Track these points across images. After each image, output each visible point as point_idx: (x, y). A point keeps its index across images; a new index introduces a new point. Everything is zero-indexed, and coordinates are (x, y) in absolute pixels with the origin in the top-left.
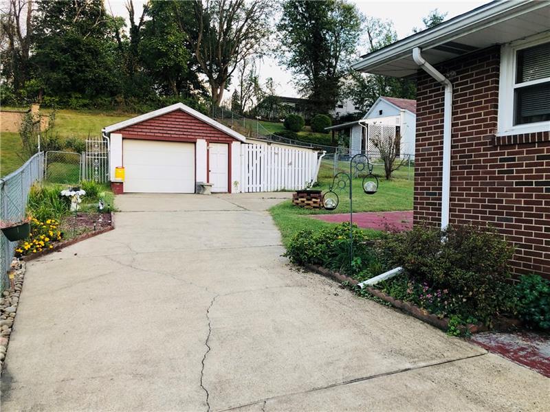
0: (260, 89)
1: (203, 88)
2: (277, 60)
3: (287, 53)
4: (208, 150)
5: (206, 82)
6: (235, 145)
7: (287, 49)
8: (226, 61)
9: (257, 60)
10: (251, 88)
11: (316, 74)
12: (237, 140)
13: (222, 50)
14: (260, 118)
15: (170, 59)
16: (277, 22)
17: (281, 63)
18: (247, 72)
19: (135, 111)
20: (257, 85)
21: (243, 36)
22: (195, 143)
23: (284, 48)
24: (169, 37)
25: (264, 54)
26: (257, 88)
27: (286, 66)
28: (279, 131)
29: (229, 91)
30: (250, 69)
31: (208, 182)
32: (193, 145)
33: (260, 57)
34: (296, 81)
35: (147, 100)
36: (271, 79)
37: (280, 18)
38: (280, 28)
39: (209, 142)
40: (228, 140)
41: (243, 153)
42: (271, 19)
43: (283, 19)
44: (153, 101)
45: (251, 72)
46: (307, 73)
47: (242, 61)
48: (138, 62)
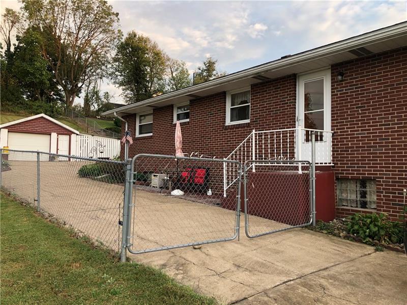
0: (100, 99)
1: (60, 95)
2: (113, 81)
3: (119, 77)
4: (58, 139)
5: (63, 91)
6: (73, 136)
7: (120, 74)
8: (77, 80)
9: (99, 81)
10: (94, 98)
11: (138, 91)
12: (74, 133)
13: (74, 73)
14: (99, 117)
15: (36, 78)
16: (113, 56)
17: (115, 83)
18: (91, 87)
19: (9, 110)
20: (98, 96)
21: (89, 64)
22: (50, 135)
23: (117, 73)
24: (36, 63)
25: (104, 76)
26: (98, 98)
27: (117, 85)
28: (109, 127)
29: (79, 97)
30: (93, 86)
31: (57, 153)
32: (49, 136)
33: (101, 78)
34: (125, 95)
35: (18, 104)
36: (108, 93)
37: (115, 54)
38: (115, 60)
39: (58, 134)
40: (69, 133)
41: (78, 140)
42: (108, 55)
43: (117, 55)
44: (22, 104)
45: (94, 87)
46: (132, 90)
47: (88, 80)
48: (11, 77)
